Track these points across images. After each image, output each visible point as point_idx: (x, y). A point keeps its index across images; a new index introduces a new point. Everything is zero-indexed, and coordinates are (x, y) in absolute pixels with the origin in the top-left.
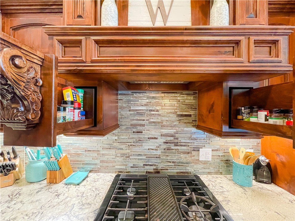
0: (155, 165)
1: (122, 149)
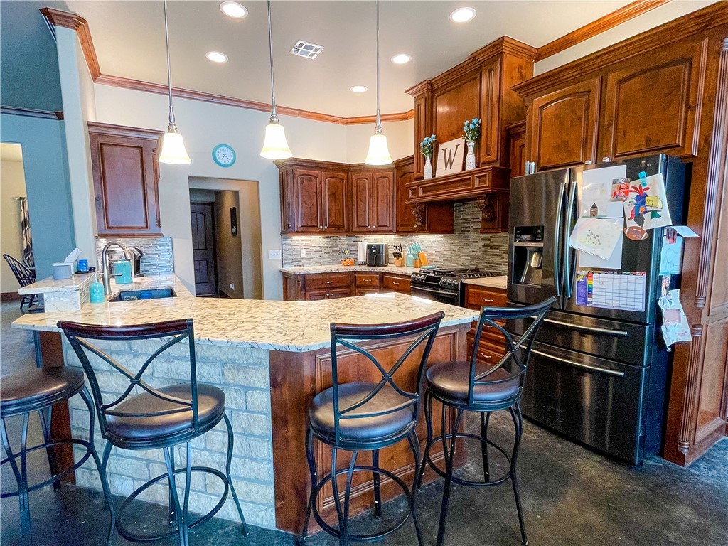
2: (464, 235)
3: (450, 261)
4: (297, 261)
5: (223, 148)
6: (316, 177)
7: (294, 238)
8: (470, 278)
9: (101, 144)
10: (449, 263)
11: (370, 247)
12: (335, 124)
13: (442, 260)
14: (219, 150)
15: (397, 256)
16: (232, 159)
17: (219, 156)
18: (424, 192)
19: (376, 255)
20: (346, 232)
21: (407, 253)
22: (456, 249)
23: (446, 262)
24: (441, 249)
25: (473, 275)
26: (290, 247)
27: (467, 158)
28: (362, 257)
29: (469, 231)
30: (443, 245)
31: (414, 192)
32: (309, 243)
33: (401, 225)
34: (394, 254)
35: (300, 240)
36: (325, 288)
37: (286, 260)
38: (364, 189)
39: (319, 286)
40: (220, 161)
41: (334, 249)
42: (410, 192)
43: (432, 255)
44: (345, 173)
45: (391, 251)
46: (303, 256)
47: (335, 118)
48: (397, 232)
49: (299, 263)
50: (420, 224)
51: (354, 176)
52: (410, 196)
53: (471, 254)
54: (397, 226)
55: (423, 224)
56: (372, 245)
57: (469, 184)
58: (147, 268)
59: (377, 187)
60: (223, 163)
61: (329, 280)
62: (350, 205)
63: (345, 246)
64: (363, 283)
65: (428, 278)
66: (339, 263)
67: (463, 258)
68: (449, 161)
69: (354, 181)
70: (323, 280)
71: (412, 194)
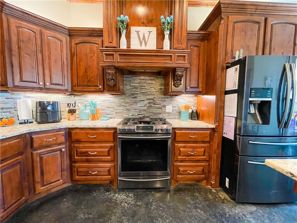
0: (144, 115)
1: (126, 106)
2: (133, 96)
18: (121, 59)
19: (52, 112)
30: (114, 103)
33: (79, 86)
42: (105, 56)
52: (105, 59)
53: (140, 108)
67: (133, 111)
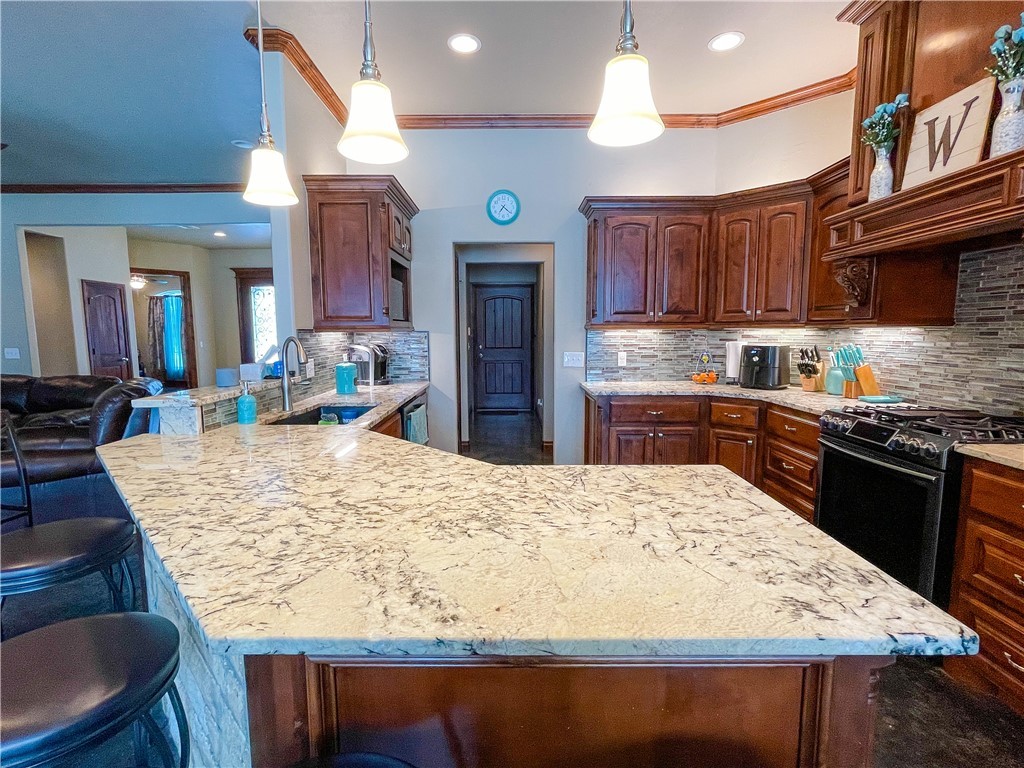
2: (983, 329)
3: (937, 388)
4: (611, 372)
5: (500, 196)
6: (647, 227)
7: (606, 334)
8: (985, 441)
9: (320, 204)
10: (935, 393)
11: (747, 350)
12: (697, 130)
13: (916, 385)
14: (495, 199)
15: (808, 370)
16: (514, 211)
17: (495, 209)
18: (865, 231)
19: (760, 367)
20: (701, 322)
21: (830, 366)
22: (958, 362)
23: (927, 391)
24: (914, 359)
25: (997, 434)
26: (600, 348)
27: (997, 126)
28: (733, 369)
29: (1002, 319)
30: (922, 351)
31: (842, 233)
32: (634, 342)
33: (817, 309)
34: (800, 366)
35: (617, 336)
36: (647, 422)
37: (592, 369)
38: (742, 238)
39: (638, 419)
40: (496, 216)
41: (680, 353)
42: (834, 235)
43: (891, 372)
44: (705, 213)
45: (794, 360)
46: (622, 362)
47: (694, 119)
48: (809, 323)
49: (615, 375)
50: (856, 305)
51: (722, 218)
52: (833, 243)
53: (1005, 375)
54: (809, 310)
55: (863, 304)
56: (752, 348)
57: (999, 193)
58: (397, 372)
59: (769, 236)
60: (502, 219)
61: (656, 408)
62: (712, 274)
63: (704, 347)
64: (725, 420)
65: (861, 428)
66: (689, 378)
67: (977, 387)
68: (943, 146)
69: (723, 227)
70: (644, 408)
71: (840, 239)
